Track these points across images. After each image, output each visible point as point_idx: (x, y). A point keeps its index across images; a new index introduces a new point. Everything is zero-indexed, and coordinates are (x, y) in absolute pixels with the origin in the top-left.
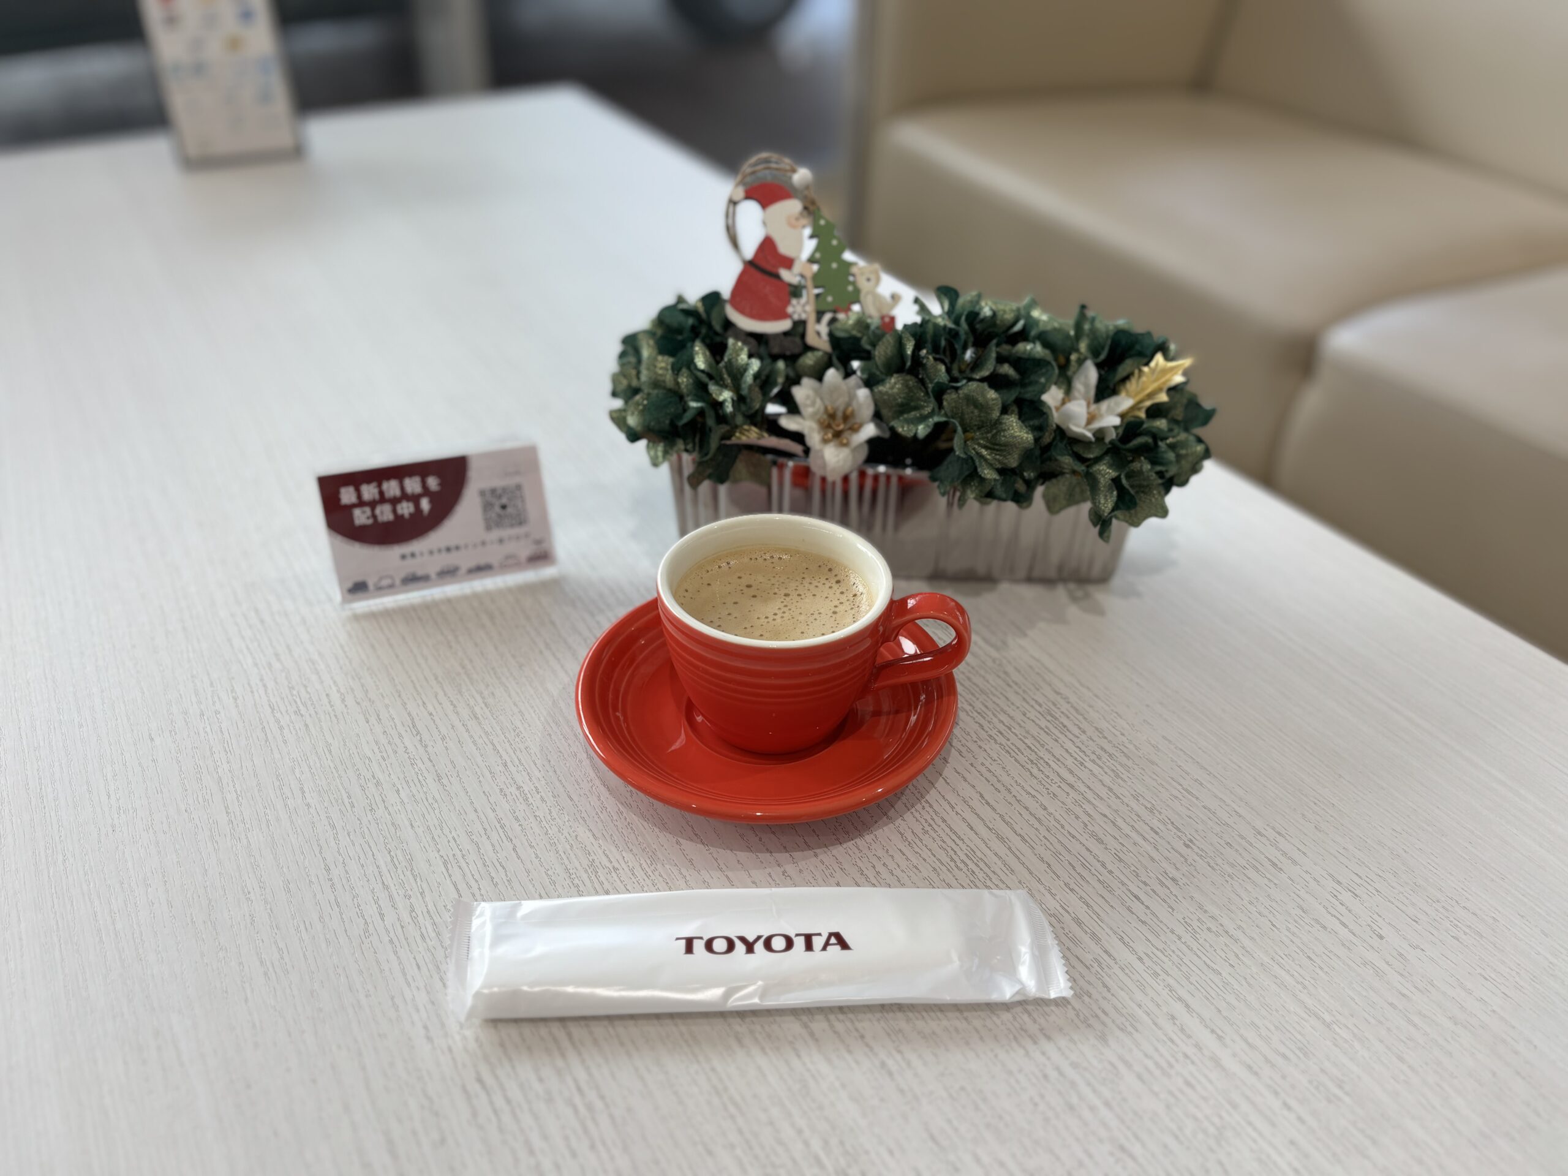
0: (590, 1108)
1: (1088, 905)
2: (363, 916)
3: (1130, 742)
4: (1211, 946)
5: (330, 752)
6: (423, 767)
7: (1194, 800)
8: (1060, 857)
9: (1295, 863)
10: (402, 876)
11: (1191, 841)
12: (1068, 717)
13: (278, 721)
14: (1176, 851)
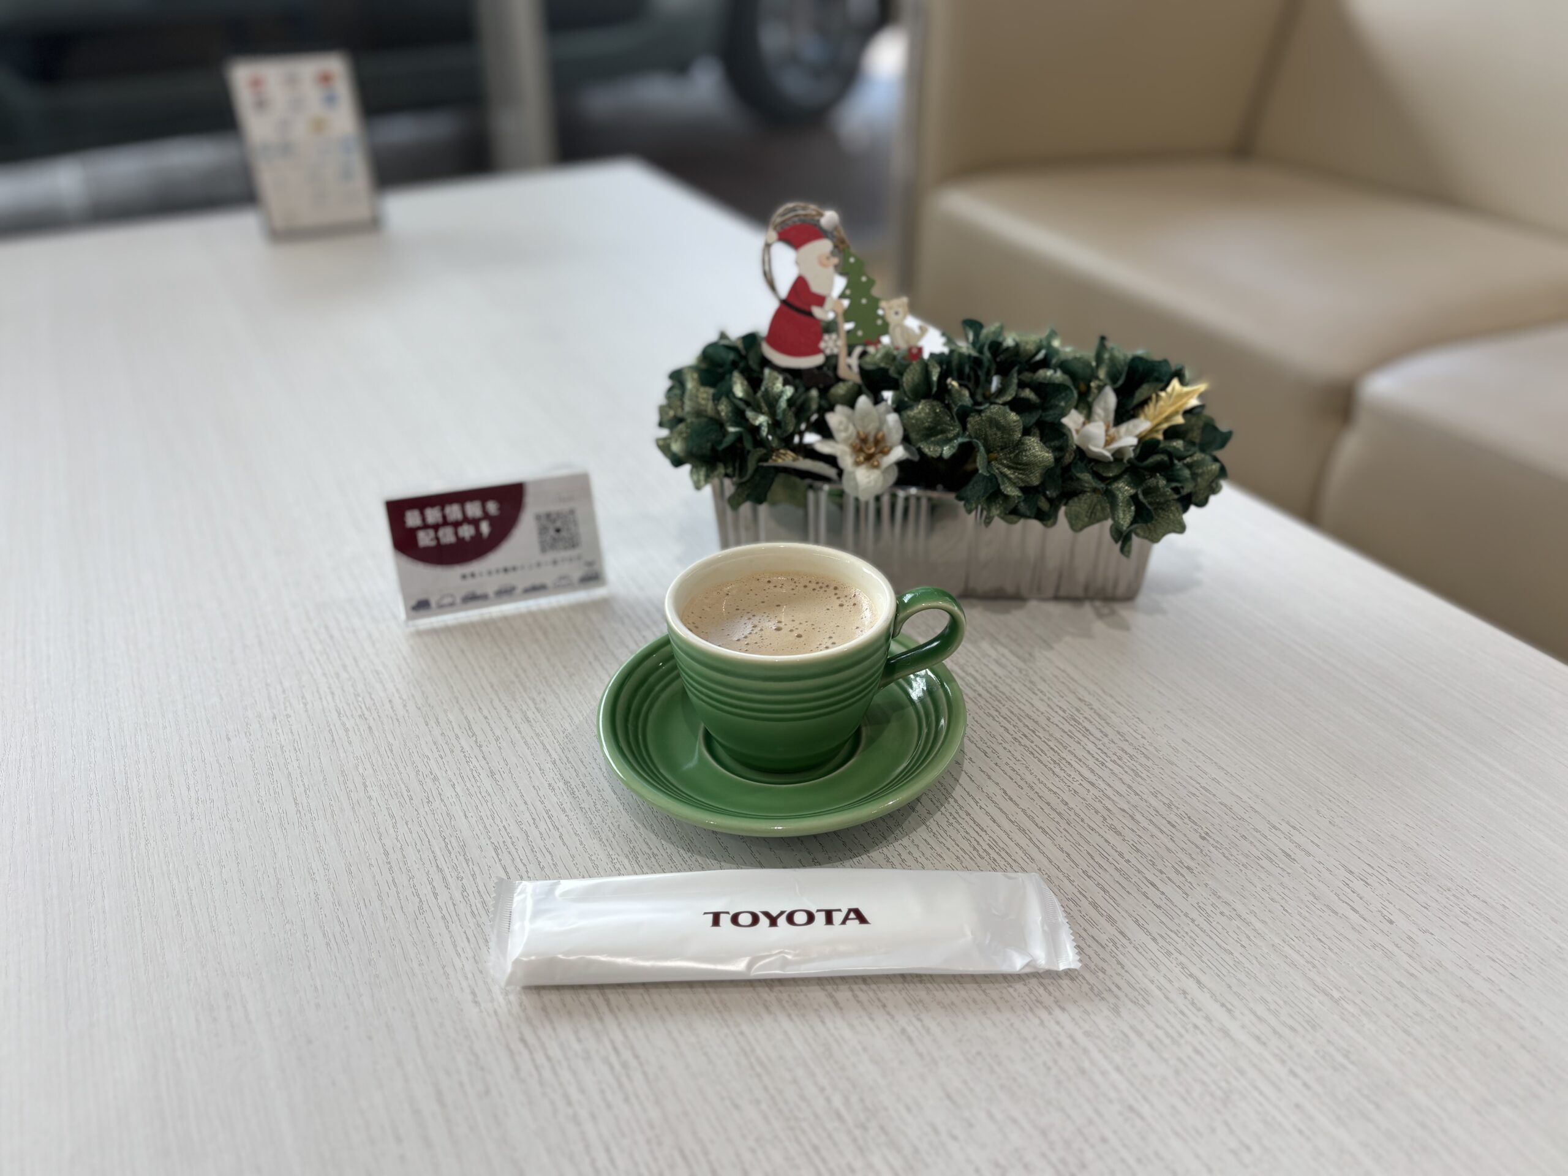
0: (625, 1065)
1: (1104, 890)
2: (418, 896)
3: (1151, 744)
4: (1223, 928)
5: (392, 751)
6: (477, 765)
7: (1211, 796)
8: (1079, 847)
9: (1309, 854)
10: (455, 861)
11: (1207, 834)
12: (1091, 722)
13: (344, 724)
14: (1192, 843)
